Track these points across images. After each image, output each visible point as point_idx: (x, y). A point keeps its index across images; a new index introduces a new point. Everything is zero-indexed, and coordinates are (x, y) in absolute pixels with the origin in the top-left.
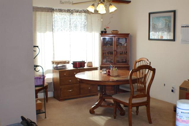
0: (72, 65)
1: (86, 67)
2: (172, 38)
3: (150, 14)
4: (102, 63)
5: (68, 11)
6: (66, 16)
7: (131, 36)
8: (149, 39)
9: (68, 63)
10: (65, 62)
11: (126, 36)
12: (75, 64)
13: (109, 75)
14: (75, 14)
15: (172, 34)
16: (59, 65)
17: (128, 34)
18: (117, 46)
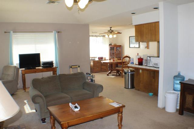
0: (98, 59)
1: (103, 60)
2: (138, 47)
3: (130, 37)
4: (110, 58)
5: (96, 36)
6: (95, 38)
7: (122, 46)
8: (130, 47)
9: (96, 58)
10: (95, 58)
11: (120, 46)
12: (99, 58)
13: (114, 61)
14: (98, 37)
15: (138, 45)
16: (93, 59)
17: (121, 46)
18: (116, 50)
